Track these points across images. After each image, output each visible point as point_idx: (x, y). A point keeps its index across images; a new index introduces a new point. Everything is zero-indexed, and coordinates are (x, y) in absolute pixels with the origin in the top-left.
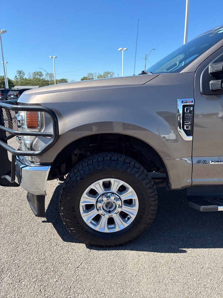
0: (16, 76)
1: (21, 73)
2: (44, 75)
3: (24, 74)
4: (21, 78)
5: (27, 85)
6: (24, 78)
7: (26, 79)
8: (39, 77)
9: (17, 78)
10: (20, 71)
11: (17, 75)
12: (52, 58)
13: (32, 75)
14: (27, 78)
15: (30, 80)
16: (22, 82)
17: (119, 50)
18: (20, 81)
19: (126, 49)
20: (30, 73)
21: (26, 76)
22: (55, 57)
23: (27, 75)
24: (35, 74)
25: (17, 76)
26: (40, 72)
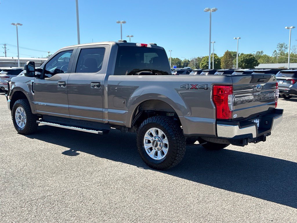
0: (275, 51)
1: (282, 47)
3: (286, 48)
4: (282, 54)
6: (285, 53)
7: (287, 55)
9: (276, 54)
10: (281, 45)
11: (276, 49)
14: (290, 52)
16: (282, 59)
18: (279, 57)
22: (292, 27)
25: (277, 51)
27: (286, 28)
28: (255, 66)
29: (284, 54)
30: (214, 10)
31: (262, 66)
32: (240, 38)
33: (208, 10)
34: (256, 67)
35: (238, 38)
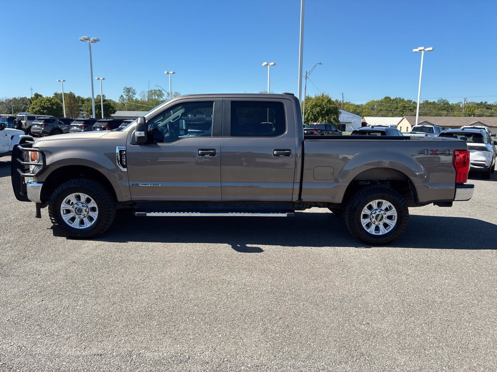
0: (122, 96)
1: (130, 92)
2: (166, 94)
3: (134, 94)
4: (130, 99)
5: (138, 110)
6: (134, 99)
7: (137, 101)
8: (156, 97)
9: (123, 100)
10: (128, 89)
11: (123, 94)
12: (168, 73)
13: (146, 94)
14: (139, 98)
15: (143, 103)
16: (131, 106)
17: (263, 65)
18: (128, 103)
19: (273, 63)
20: (143, 92)
21: (138, 97)
22: (172, 72)
23: (139, 95)
24: (151, 93)
25: (124, 96)
26: (159, 90)
27: (166, 72)
28: (111, 113)
29: (132, 99)
30: (95, 41)
31: (119, 114)
32: (103, 79)
33: (87, 40)
34: (112, 115)
35: (102, 78)
